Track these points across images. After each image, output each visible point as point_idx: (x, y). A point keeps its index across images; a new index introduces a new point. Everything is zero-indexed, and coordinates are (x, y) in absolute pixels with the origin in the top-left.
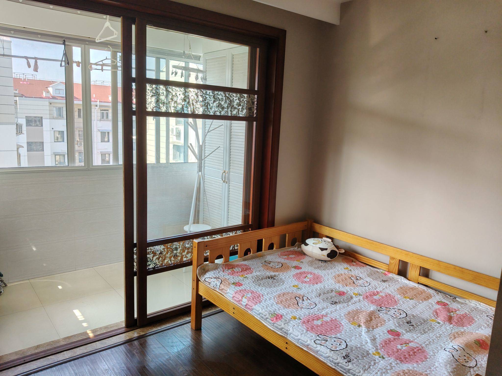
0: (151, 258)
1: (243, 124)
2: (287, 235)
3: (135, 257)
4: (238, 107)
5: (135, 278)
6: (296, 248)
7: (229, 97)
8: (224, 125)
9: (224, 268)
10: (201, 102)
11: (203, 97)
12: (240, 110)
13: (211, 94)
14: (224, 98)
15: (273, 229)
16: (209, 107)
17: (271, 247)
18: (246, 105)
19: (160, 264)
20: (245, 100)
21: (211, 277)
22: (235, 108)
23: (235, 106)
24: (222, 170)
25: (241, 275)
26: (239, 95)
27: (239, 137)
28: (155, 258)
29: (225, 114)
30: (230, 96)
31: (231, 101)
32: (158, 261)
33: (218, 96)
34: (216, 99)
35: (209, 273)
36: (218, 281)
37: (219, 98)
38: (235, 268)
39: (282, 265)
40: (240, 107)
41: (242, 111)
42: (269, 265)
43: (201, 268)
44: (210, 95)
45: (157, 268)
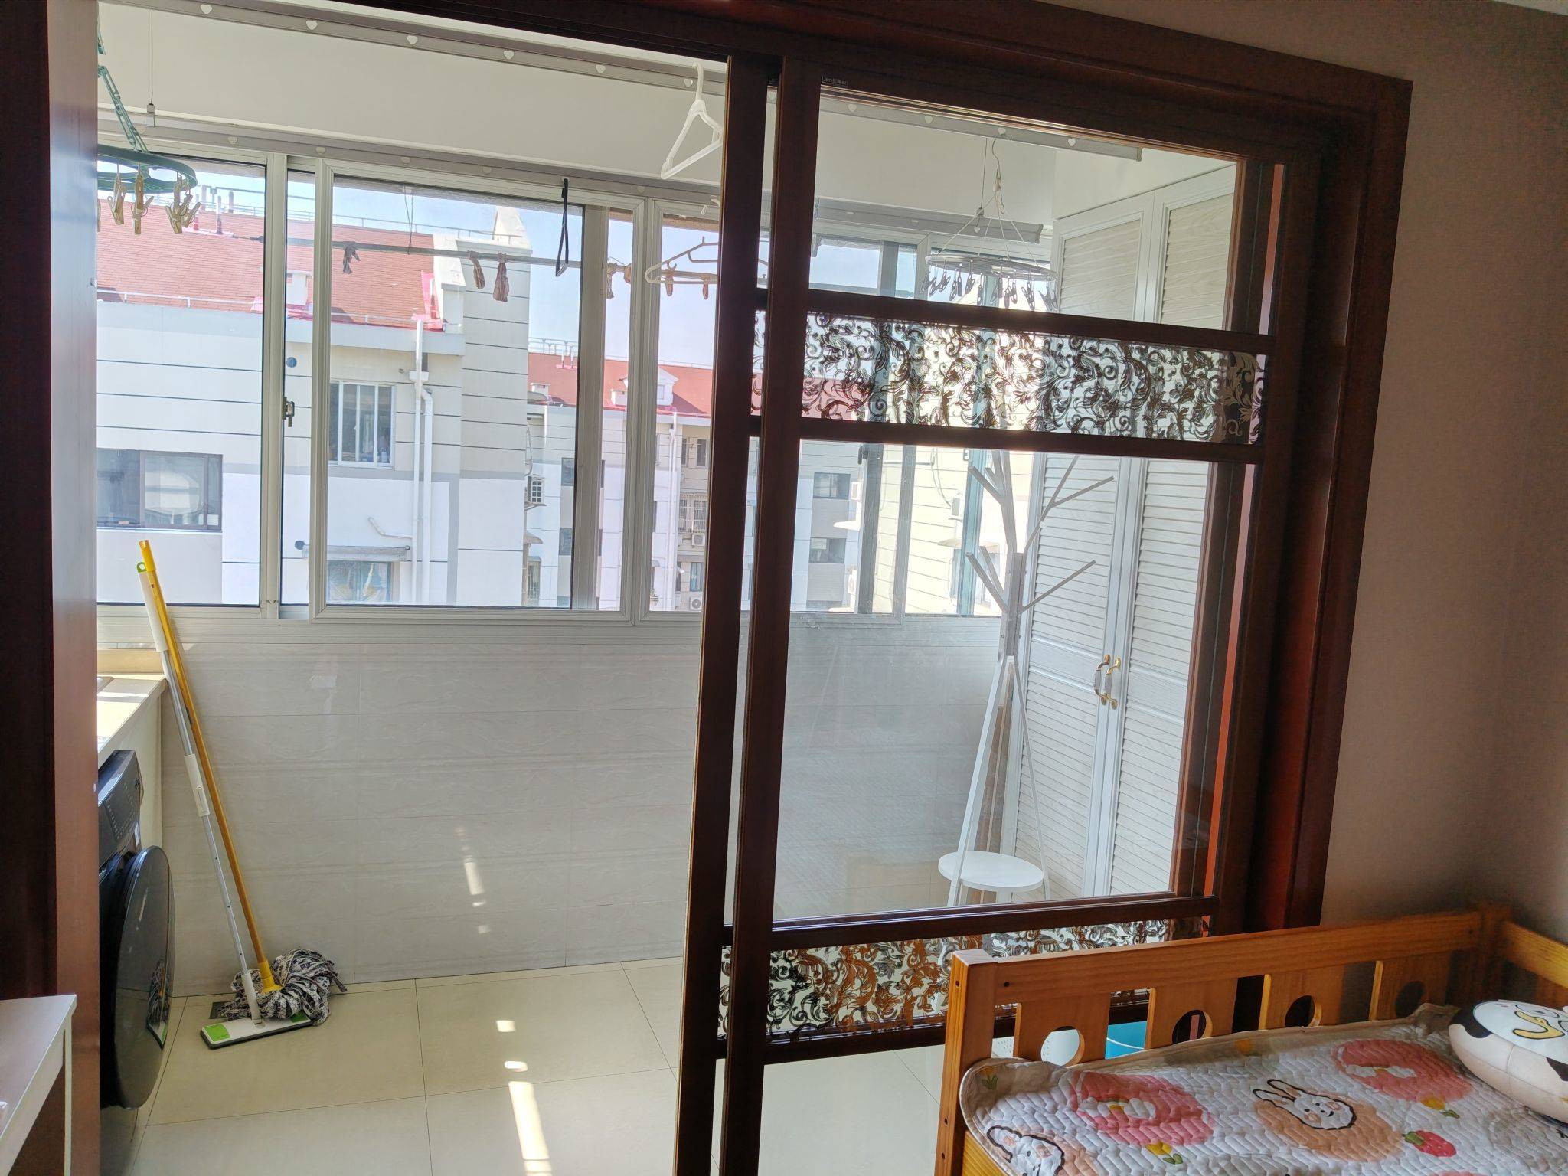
0: (787, 997)
1: (1199, 473)
2: (1379, 967)
3: (725, 980)
4: (1180, 402)
5: (721, 1065)
6: (1420, 1031)
7: (1145, 363)
8: (1116, 478)
9: (1078, 1089)
10: (1023, 381)
11: (1032, 362)
12: (1189, 415)
13: (1066, 350)
14: (1122, 367)
15: (1314, 936)
16: (1054, 404)
17: (1299, 1014)
18: (1214, 396)
19: (818, 1023)
20: (1211, 374)
21: (1016, 1127)
22: (1168, 407)
23: (1166, 398)
24: (1101, 652)
25: (1154, 1141)
26: (1185, 354)
27: (1176, 526)
28: (800, 995)
29: (1121, 431)
30: (1149, 360)
31: (1149, 379)
32: (812, 1009)
33: (1097, 360)
34: (1087, 370)
35: (1012, 1103)
36: (1047, 1154)
37: (1097, 366)
38: (1127, 1101)
39: (1354, 1118)
40: (1190, 405)
41: (1196, 418)
42: (1288, 1108)
43: (976, 1076)
44: (1061, 357)
45: (807, 1039)
